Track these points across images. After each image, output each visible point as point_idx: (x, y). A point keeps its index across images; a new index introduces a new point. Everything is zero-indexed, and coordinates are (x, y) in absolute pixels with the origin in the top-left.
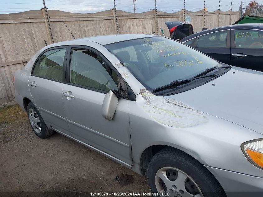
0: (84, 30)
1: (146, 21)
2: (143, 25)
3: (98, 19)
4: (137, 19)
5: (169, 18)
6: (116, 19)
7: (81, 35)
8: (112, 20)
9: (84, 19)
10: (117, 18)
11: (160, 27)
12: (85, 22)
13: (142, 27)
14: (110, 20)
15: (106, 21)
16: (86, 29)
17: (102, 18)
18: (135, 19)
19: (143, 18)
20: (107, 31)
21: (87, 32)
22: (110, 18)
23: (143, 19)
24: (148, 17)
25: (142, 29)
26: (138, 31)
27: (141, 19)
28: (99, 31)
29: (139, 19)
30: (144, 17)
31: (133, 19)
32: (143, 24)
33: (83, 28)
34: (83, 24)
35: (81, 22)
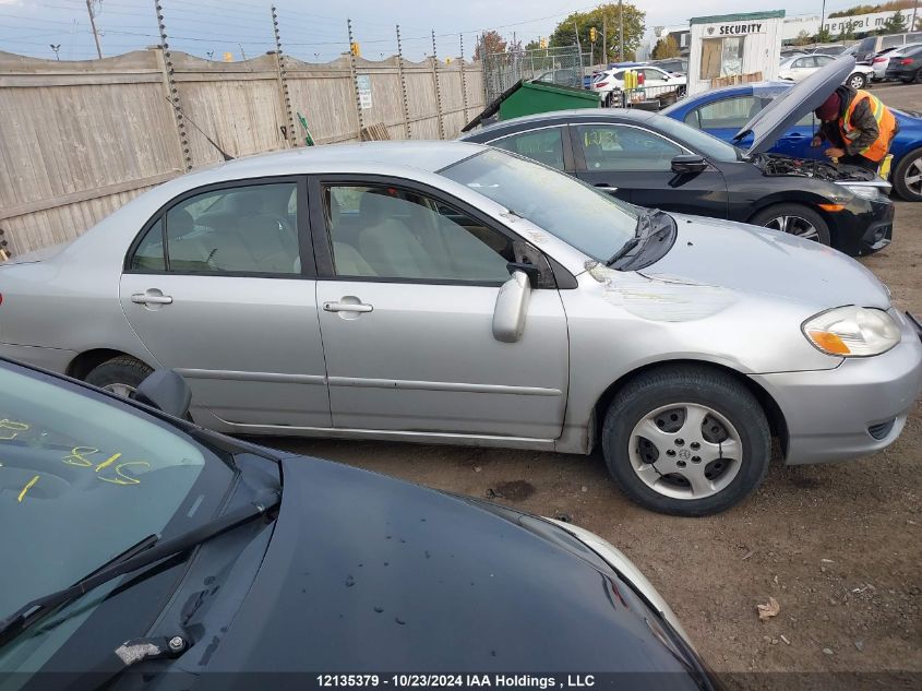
0: (76, 120)
1: (254, 89)
2: (249, 102)
3: (115, 80)
4: (230, 84)
5: (315, 81)
6: (173, 82)
7: (68, 138)
8: (158, 87)
9: (72, 81)
10: (174, 77)
11: (294, 110)
12: (74, 91)
13: (245, 109)
14: (151, 85)
15: (141, 89)
16: (81, 114)
17: (127, 77)
18: (226, 84)
19: (245, 78)
20: (149, 124)
21: (83, 126)
22: (153, 78)
23: (247, 84)
24: (259, 76)
25: (246, 117)
26: (238, 123)
27: (241, 83)
28: (122, 124)
29: (236, 84)
30: (250, 77)
31: (218, 84)
32: (247, 99)
33: (68, 111)
34: (68, 99)
35: (62, 92)
